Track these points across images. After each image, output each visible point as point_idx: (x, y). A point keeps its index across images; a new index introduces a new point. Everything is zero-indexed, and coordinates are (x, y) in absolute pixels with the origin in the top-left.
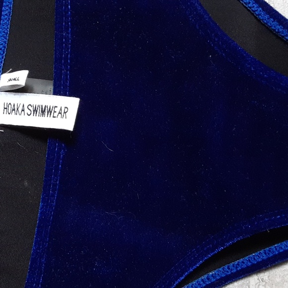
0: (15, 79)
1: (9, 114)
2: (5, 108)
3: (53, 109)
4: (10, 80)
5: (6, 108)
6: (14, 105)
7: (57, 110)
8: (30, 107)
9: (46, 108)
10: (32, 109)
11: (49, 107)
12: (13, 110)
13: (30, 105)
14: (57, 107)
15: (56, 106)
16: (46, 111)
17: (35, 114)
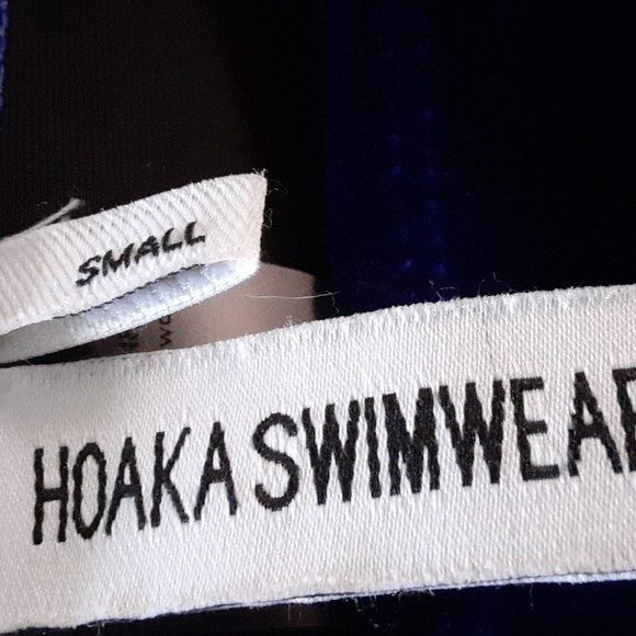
0: (151, 247)
1: (87, 532)
2: (43, 495)
3: (508, 407)
4: (88, 272)
5: (60, 494)
6: (129, 453)
7: (553, 408)
8: (275, 438)
9: (439, 414)
10: (295, 448)
11: (459, 403)
12: (121, 492)
13: (276, 419)
14: (537, 384)
15: (528, 372)
16: (443, 436)
17: (334, 486)
